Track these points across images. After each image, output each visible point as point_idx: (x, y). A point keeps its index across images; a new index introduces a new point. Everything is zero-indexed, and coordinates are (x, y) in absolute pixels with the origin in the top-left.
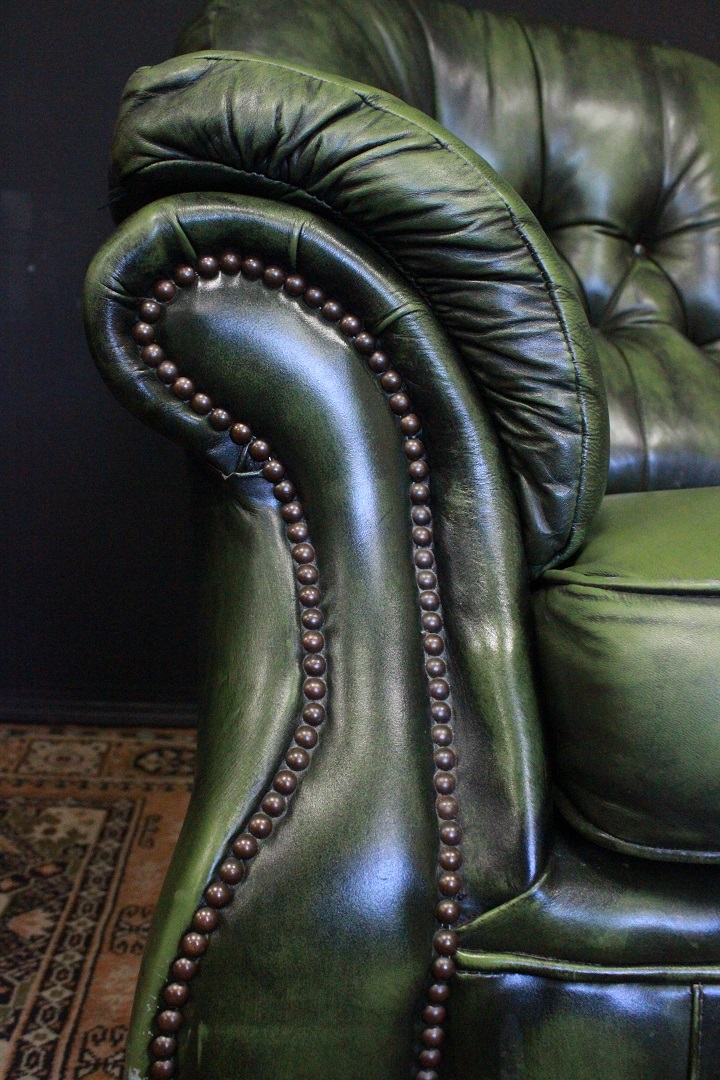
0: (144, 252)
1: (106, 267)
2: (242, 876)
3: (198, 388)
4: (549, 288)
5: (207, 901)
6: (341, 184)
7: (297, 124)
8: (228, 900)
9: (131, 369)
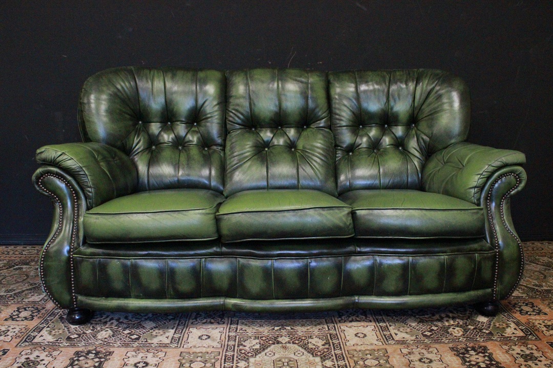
0: (38, 175)
1: (34, 178)
2: (49, 247)
3: (47, 190)
4: (87, 175)
5: (45, 249)
6: (59, 165)
7: (54, 158)
8: (47, 249)
9: (38, 189)
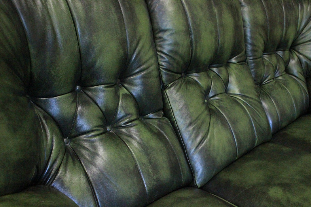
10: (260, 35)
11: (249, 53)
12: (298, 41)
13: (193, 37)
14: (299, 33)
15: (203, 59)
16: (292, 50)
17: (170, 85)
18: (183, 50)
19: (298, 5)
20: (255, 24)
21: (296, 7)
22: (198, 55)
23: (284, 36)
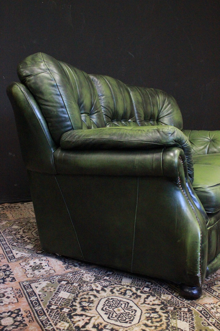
10: (141, 108)
11: (137, 118)
12: (160, 116)
13: (115, 101)
14: (159, 112)
15: (120, 113)
16: (158, 122)
17: (108, 124)
18: (112, 106)
19: (156, 95)
20: (138, 102)
21: (155, 96)
22: (118, 110)
23: (152, 111)
